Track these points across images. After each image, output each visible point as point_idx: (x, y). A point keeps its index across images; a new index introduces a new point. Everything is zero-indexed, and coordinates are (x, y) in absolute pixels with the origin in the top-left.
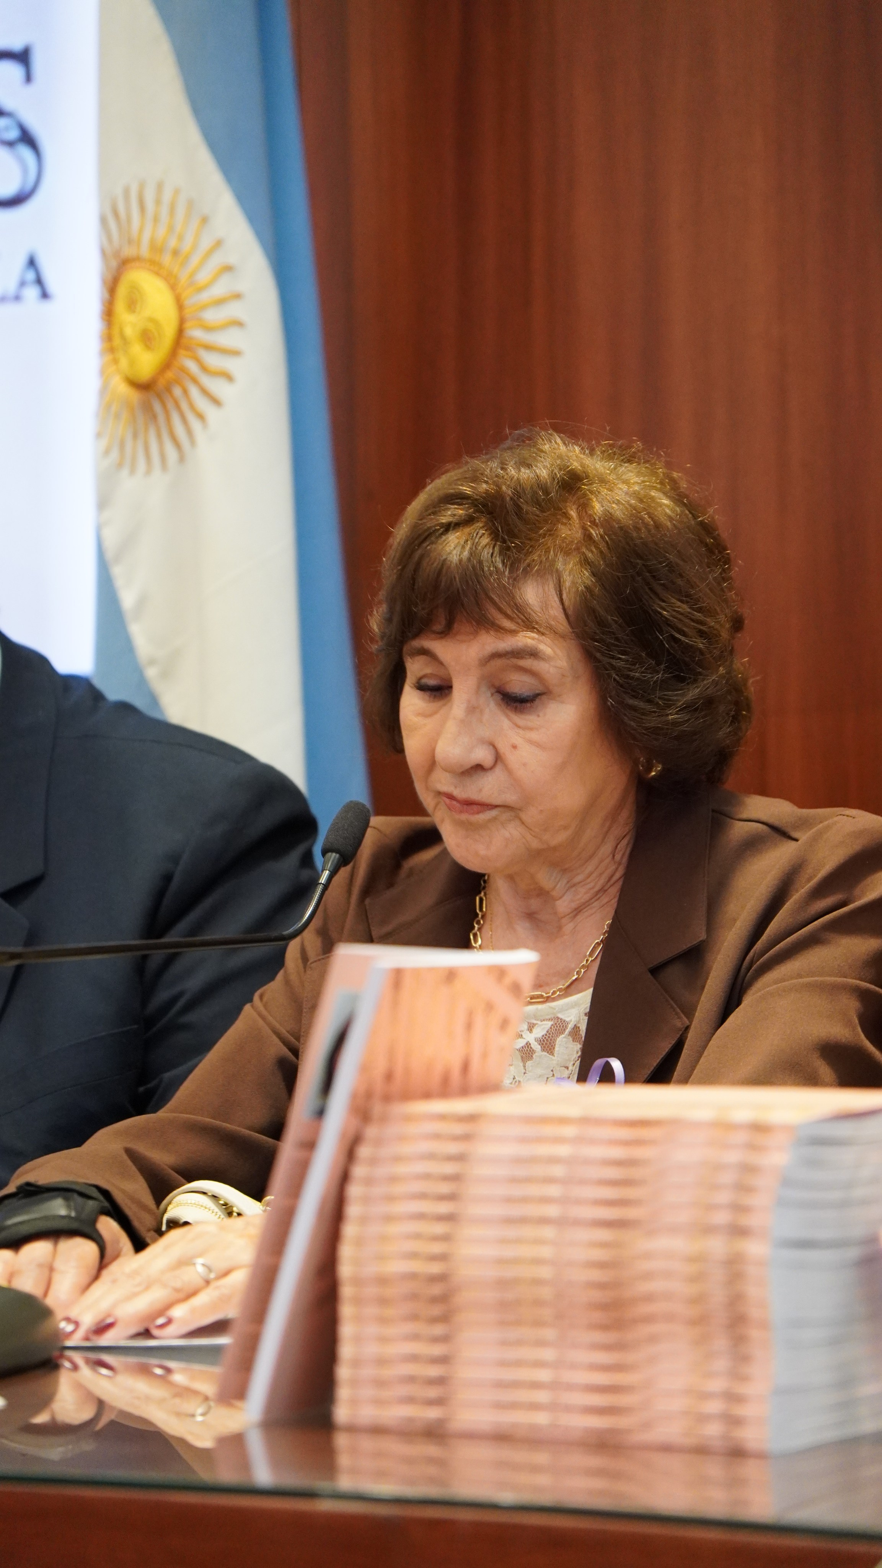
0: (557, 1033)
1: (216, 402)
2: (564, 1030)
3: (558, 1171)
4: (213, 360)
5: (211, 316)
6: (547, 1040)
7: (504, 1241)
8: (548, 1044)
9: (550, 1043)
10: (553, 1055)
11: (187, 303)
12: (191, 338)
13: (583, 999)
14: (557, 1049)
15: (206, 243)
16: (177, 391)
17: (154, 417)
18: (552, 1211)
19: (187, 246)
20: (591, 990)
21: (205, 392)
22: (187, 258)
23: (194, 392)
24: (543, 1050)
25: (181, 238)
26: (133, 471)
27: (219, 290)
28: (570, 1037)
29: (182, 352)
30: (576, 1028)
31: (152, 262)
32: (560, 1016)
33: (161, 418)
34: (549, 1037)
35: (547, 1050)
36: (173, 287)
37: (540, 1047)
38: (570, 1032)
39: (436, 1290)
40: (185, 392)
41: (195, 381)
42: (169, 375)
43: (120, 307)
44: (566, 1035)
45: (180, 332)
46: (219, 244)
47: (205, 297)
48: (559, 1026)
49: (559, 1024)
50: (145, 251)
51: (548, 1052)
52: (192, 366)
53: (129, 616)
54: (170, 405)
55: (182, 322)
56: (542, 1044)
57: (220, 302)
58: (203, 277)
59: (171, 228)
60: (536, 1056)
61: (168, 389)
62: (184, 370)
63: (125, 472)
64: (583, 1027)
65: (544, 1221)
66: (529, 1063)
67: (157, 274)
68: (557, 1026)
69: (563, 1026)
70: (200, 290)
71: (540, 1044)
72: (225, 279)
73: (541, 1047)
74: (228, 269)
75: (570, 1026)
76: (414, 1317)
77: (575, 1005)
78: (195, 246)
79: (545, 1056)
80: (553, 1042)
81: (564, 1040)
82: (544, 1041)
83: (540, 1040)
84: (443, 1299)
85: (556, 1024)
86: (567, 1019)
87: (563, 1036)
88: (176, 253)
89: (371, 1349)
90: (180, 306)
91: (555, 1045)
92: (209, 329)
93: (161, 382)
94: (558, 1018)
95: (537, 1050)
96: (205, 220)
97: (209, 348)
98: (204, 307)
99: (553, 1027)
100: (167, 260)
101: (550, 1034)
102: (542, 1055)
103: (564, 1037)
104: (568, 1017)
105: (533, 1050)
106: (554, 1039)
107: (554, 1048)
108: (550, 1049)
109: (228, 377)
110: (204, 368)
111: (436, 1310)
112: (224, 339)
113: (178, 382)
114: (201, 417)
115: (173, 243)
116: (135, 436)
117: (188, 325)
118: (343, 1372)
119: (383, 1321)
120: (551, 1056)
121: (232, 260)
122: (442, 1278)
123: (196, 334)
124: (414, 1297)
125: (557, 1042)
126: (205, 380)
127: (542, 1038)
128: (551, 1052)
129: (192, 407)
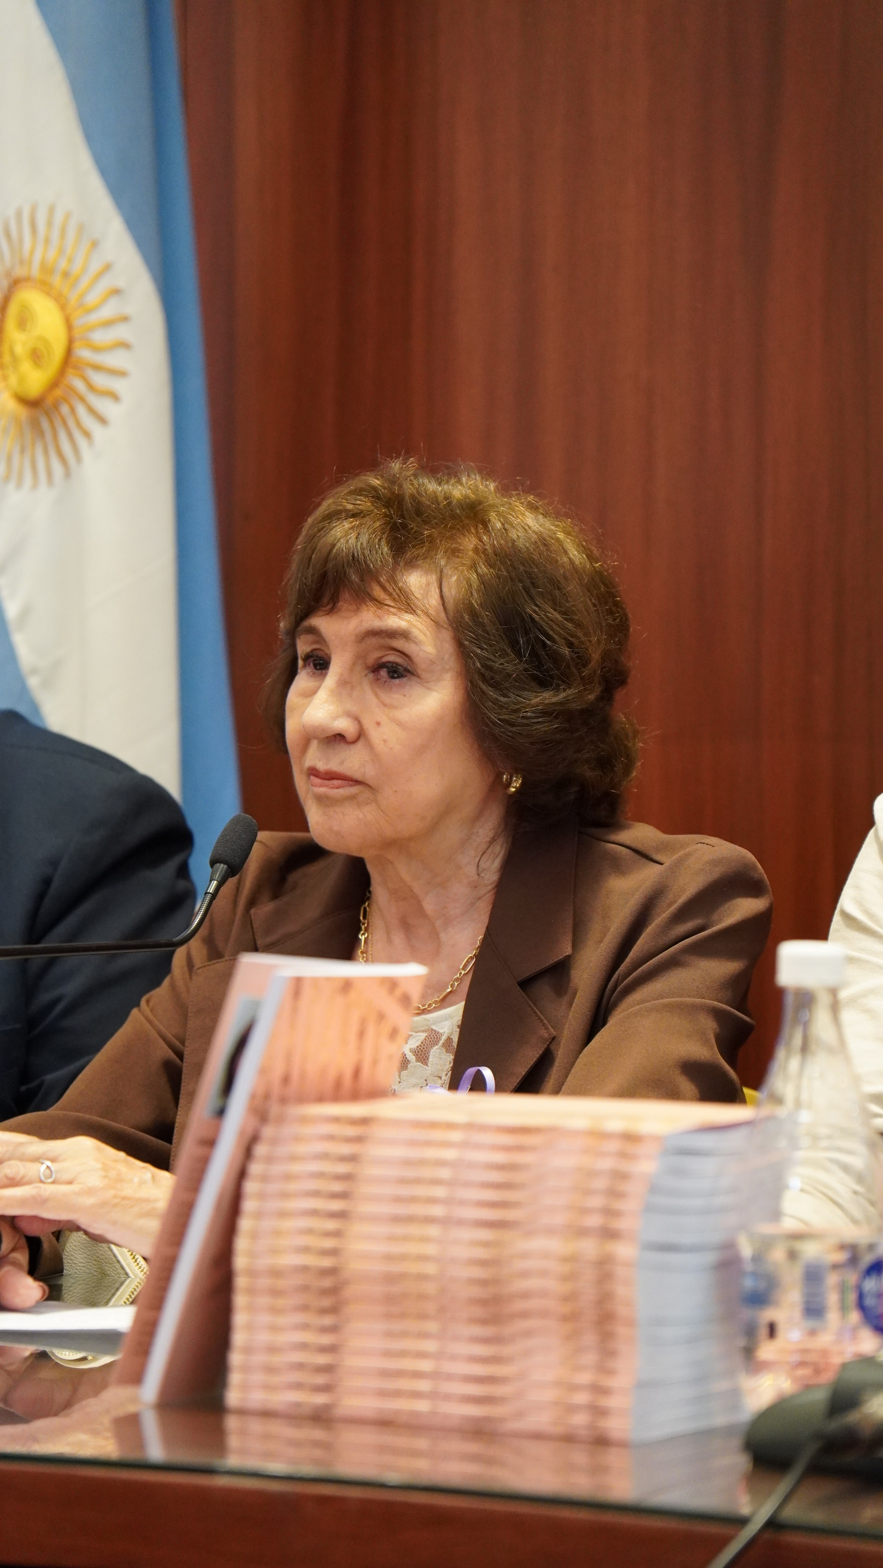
0: (431, 1044)
1: (102, 420)
2: (438, 1041)
3: (445, 1173)
4: (100, 380)
5: (100, 337)
6: (422, 1051)
7: (391, 1238)
8: (422, 1055)
9: (425, 1054)
10: (427, 1065)
11: (76, 323)
12: (80, 358)
13: (455, 1012)
14: (430, 1059)
15: (95, 266)
16: (65, 409)
17: (42, 434)
18: (438, 1211)
19: (77, 268)
20: (463, 1003)
21: (92, 411)
22: (77, 280)
23: (81, 410)
24: (418, 1059)
25: (71, 260)
26: (19, 484)
27: (107, 312)
28: (443, 1049)
29: (70, 371)
30: (449, 1039)
31: (43, 283)
32: (434, 1027)
33: (48, 434)
34: (423, 1048)
35: (421, 1060)
36: (63, 307)
37: (414, 1057)
38: (443, 1044)
39: (327, 1283)
40: (73, 410)
41: (83, 400)
42: (58, 392)
43: (9, 325)
44: (440, 1046)
45: (69, 352)
46: (108, 267)
47: (94, 318)
48: (433, 1037)
49: (433, 1036)
50: (35, 271)
51: (422, 1063)
52: (79, 385)
53: (12, 627)
54: (58, 423)
55: (71, 342)
56: (417, 1055)
57: (108, 324)
58: (92, 298)
59: (61, 251)
60: (411, 1066)
61: (56, 406)
62: (72, 389)
63: (11, 487)
64: (455, 1039)
65: (429, 1220)
66: (404, 1073)
67: (48, 294)
68: (431, 1038)
69: (437, 1038)
70: (89, 311)
71: (414, 1055)
72: (114, 302)
73: (416, 1057)
74: (116, 292)
75: (444, 1038)
76: (305, 1308)
77: (448, 1017)
78: (85, 268)
79: (420, 1066)
80: (428, 1053)
81: (438, 1051)
82: (418, 1051)
83: (415, 1051)
85: (430, 1036)
86: (441, 1031)
87: (437, 1047)
88: (66, 275)
89: (263, 1338)
90: (69, 327)
91: (429, 1056)
92: (96, 349)
93: (49, 401)
94: (432, 1030)
95: (412, 1060)
96: (95, 244)
97: (97, 368)
98: (92, 328)
99: (427, 1038)
100: (57, 281)
101: (424, 1045)
102: (416, 1066)
103: (437, 1049)
104: (442, 1028)
105: (408, 1061)
106: (428, 1050)
107: (428, 1059)
108: (424, 1060)
109: (114, 396)
110: (91, 387)
111: (326, 1302)
112: (109, 360)
113: (66, 400)
114: (87, 434)
115: (63, 265)
116: (23, 451)
117: (76, 345)
118: (235, 1358)
119: (275, 1311)
120: (425, 1067)
121: (121, 283)
122: (332, 1272)
123: (83, 353)
124: (305, 1288)
125: (431, 1053)
126: (93, 400)
127: (417, 1049)
128: (425, 1063)
129: (79, 425)
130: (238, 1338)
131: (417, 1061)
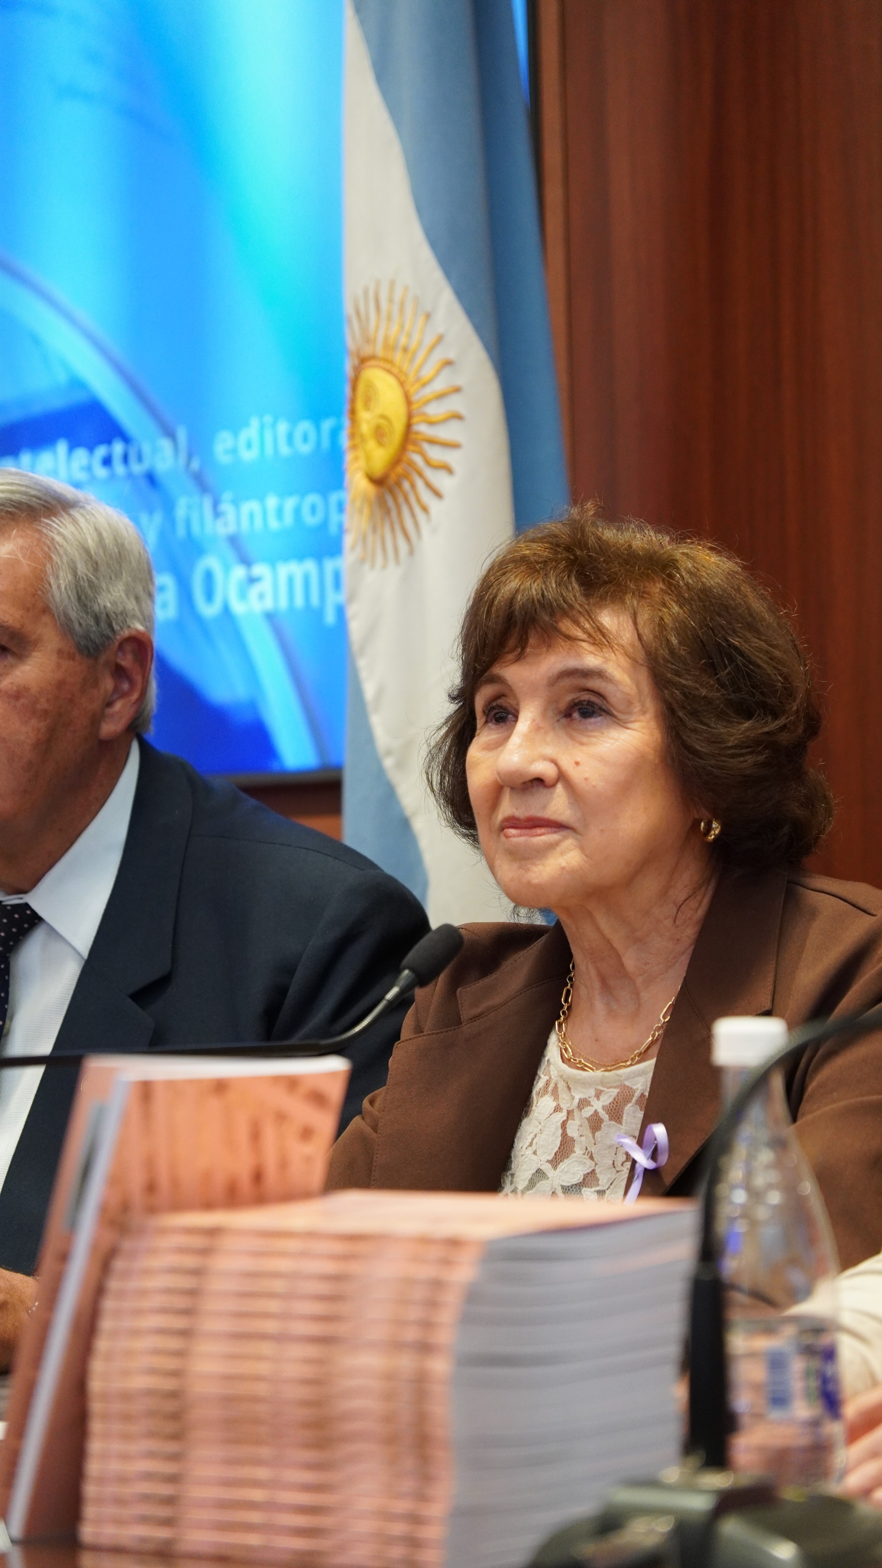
0: (625, 1101)
1: (438, 494)
2: (632, 1099)
3: (278, 1286)
4: (435, 454)
5: (435, 410)
6: (615, 1109)
7: (232, 1357)
8: (615, 1112)
9: (618, 1112)
10: (621, 1124)
11: (414, 398)
12: (417, 433)
13: (649, 1065)
14: (624, 1118)
15: (429, 340)
16: (406, 485)
17: (388, 512)
18: (271, 1326)
19: (413, 344)
20: (655, 1059)
21: (429, 485)
22: (414, 354)
23: (420, 484)
24: (611, 1118)
25: (409, 336)
26: (373, 566)
27: (439, 385)
28: (637, 1106)
29: (411, 447)
30: (642, 1095)
31: (386, 360)
32: (627, 1083)
33: (394, 513)
34: (617, 1106)
35: (615, 1119)
36: (402, 384)
37: (607, 1116)
38: (637, 1101)
39: (170, 1406)
40: (413, 486)
41: (421, 475)
42: (399, 469)
43: (359, 405)
44: (634, 1103)
45: (409, 426)
46: (440, 339)
47: (428, 391)
48: (625, 1096)
49: (626, 1092)
50: (379, 351)
51: (616, 1121)
52: (418, 459)
53: (370, 708)
54: (401, 499)
55: (410, 416)
56: (610, 1113)
57: (441, 396)
58: (427, 372)
59: (402, 326)
60: (604, 1125)
61: (398, 484)
62: (412, 464)
63: (367, 566)
64: (647, 1094)
65: (263, 1337)
66: (598, 1134)
67: (389, 372)
68: (624, 1095)
69: (630, 1095)
70: (424, 385)
71: (607, 1114)
72: (446, 371)
73: (609, 1116)
74: (448, 363)
75: (637, 1094)
76: (151, 1435)
77: (642, 1073)
78: (420, 343)
79: (614, 1125)
80: (621, 1111)
81: (631, 1108)
82: (611, 1110)
83: (608, 1110)
84: (175, 1416)
85: (622, 1092)
86: (635, 1087)
87: (630, 1105)
88: (405, 350)
89: (115, 1466)
90: (408, 402)
91: (623, 1114)
92: (431, 423)
93: (393, 477)
94: (625, 1085)
95: (605, 1119)
96: (428, 316)
97: (432, 442)
98: (428, 402)
99: (619, 1095)
100: (398, 357)
101: (617, 1102)
102: (610, 1124)
103: (631, 1106)
104: (636, 1084)
105: (601, 1119)
106: (622, 1108)
107: (622, 1117)
108: (618, 1118)
109: (447, 469)
110: (428, 462)
111: (170, 1427)
112: (443, 433)
113: (406, 476)
114: (425, 509)
115: (403, 341)
116: (374, 530)
117: (415, 420)
118: (90, 1490)
119: (126, 1437)
120: (619, 1125)
121: (452, 355)
122: (174, 1395)
123: (422, 428)
124: (151, 1414)
125: (625, 1110)
126: (429, 473)
127: (610, 1107)
128: (620, 1121)
129: (419, 500)
130: (93, 1467)
131: (610, 1119)
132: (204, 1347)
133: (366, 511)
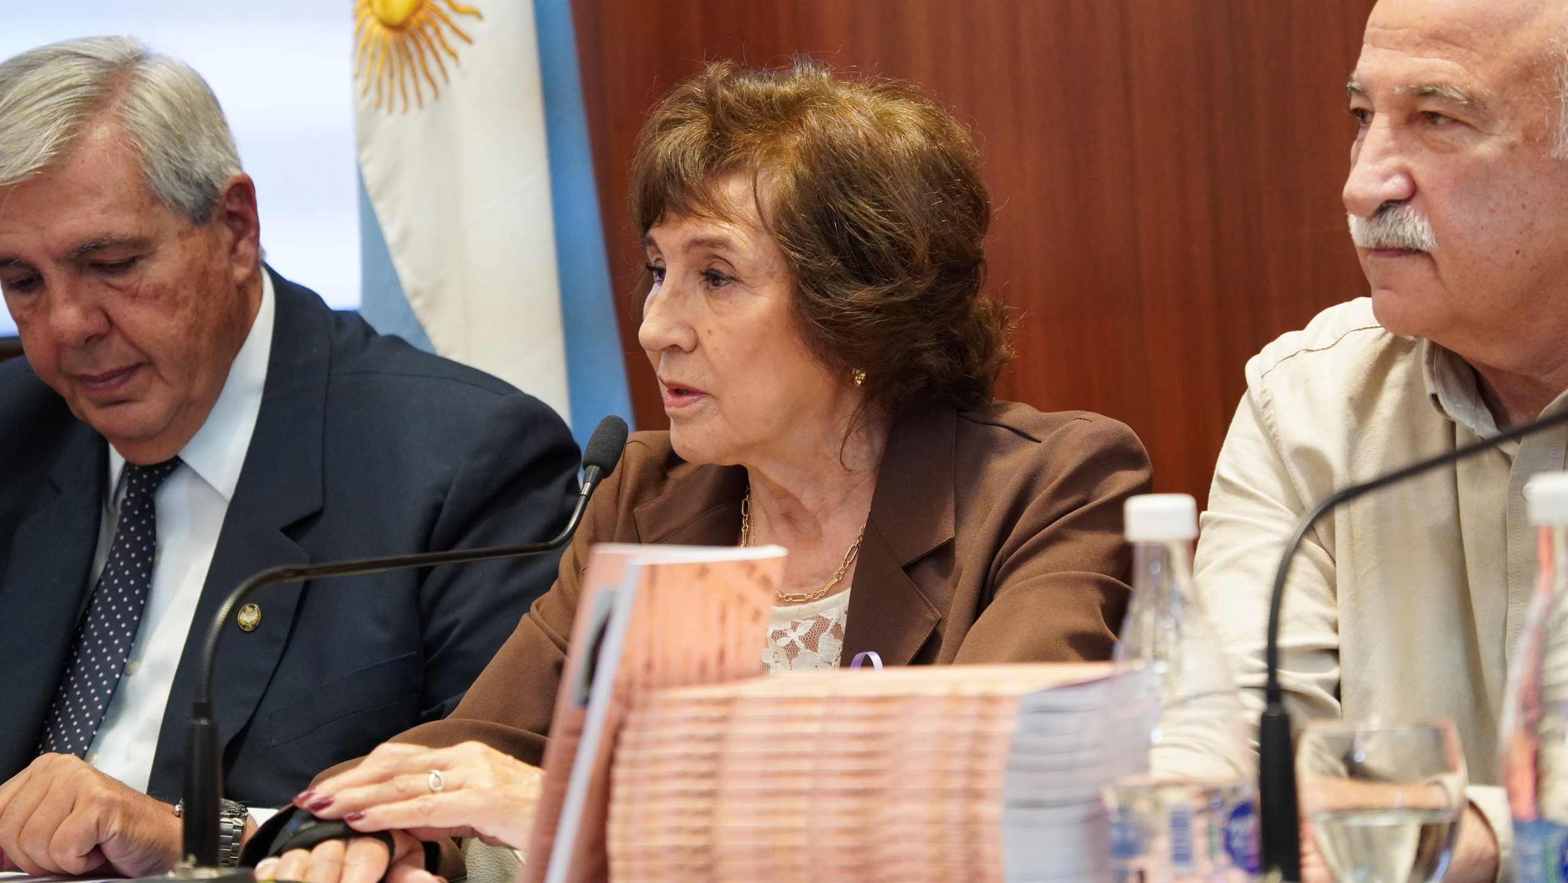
0: (820, 630)
1: (468, 40)
2: (826, 628)
3: (808, 747)
6: (810, 638)
7: (761, 813)
8: (811, 641)
9: (813, 641)
10: (817, 651)
13: (843, 597)
14: (820, 646)
16: (430, 31)
17: (409, 57)
18: (804, 784)
20: (850, 589)
21: (456, 30)
23: (446, 30)
26: (390, 110)
28: (831, 634)
30: (837, 625)
32: (822, 614)
33: (416, 58)
34: (812, 635)
35: (810, 647)
37: (803, 644)
38: (832, 630)
39: (701, 861)
40: (438, 31)
41: (446, 20)
42: (421, 15)
44: (828, 632)
48: (821, 624)
49: (821, 622)
51: (811, 650)
52: (442, 6)
53: (393, 251)
54: (424, 45)
56: (806, 642)
60: (800, 653)
61: (421, 29)
62: (436, 10)
63: (383, 111)
64: (843, 625)
65: (796, 793)
66: (794, 660)
68: (819, 625)
69: (825, 624)
71: (803, 642)
73: (805, 645)
75: (832, 624)
77: (836, 604)
79: (809, 652)
80: (817, 640)
81: (827, 637)
82: (807, 639)
83: (804, 638)
84: (707, 869)
85: (818, 622)
86: (829, 618)
87: (825, 633)
91: (818, 642)
93: (414, 23)
94: (820, 617)
95: (801, 648)
99: (815, 625)
101: (813, 632)
102: (806, 652)
103: (826, 635)
104: (830, 615)
105: (798, 648)
106: (817, 637)
107: (817, 646)
108: (814, 646)
109: (478, 14)
110: (455, 8)
113: (430, 21)
114: (453, 54)
116: (392, 76)
120: (815, 653)
122: (705, 850)
124: (681, 867)
125: (820, 639)
126: (456, 19)
127: (806, 636)
128: (815, 649)
129: (444, 45)
131: (807, 648)
132: (728, 806)
133: (381, 56)
